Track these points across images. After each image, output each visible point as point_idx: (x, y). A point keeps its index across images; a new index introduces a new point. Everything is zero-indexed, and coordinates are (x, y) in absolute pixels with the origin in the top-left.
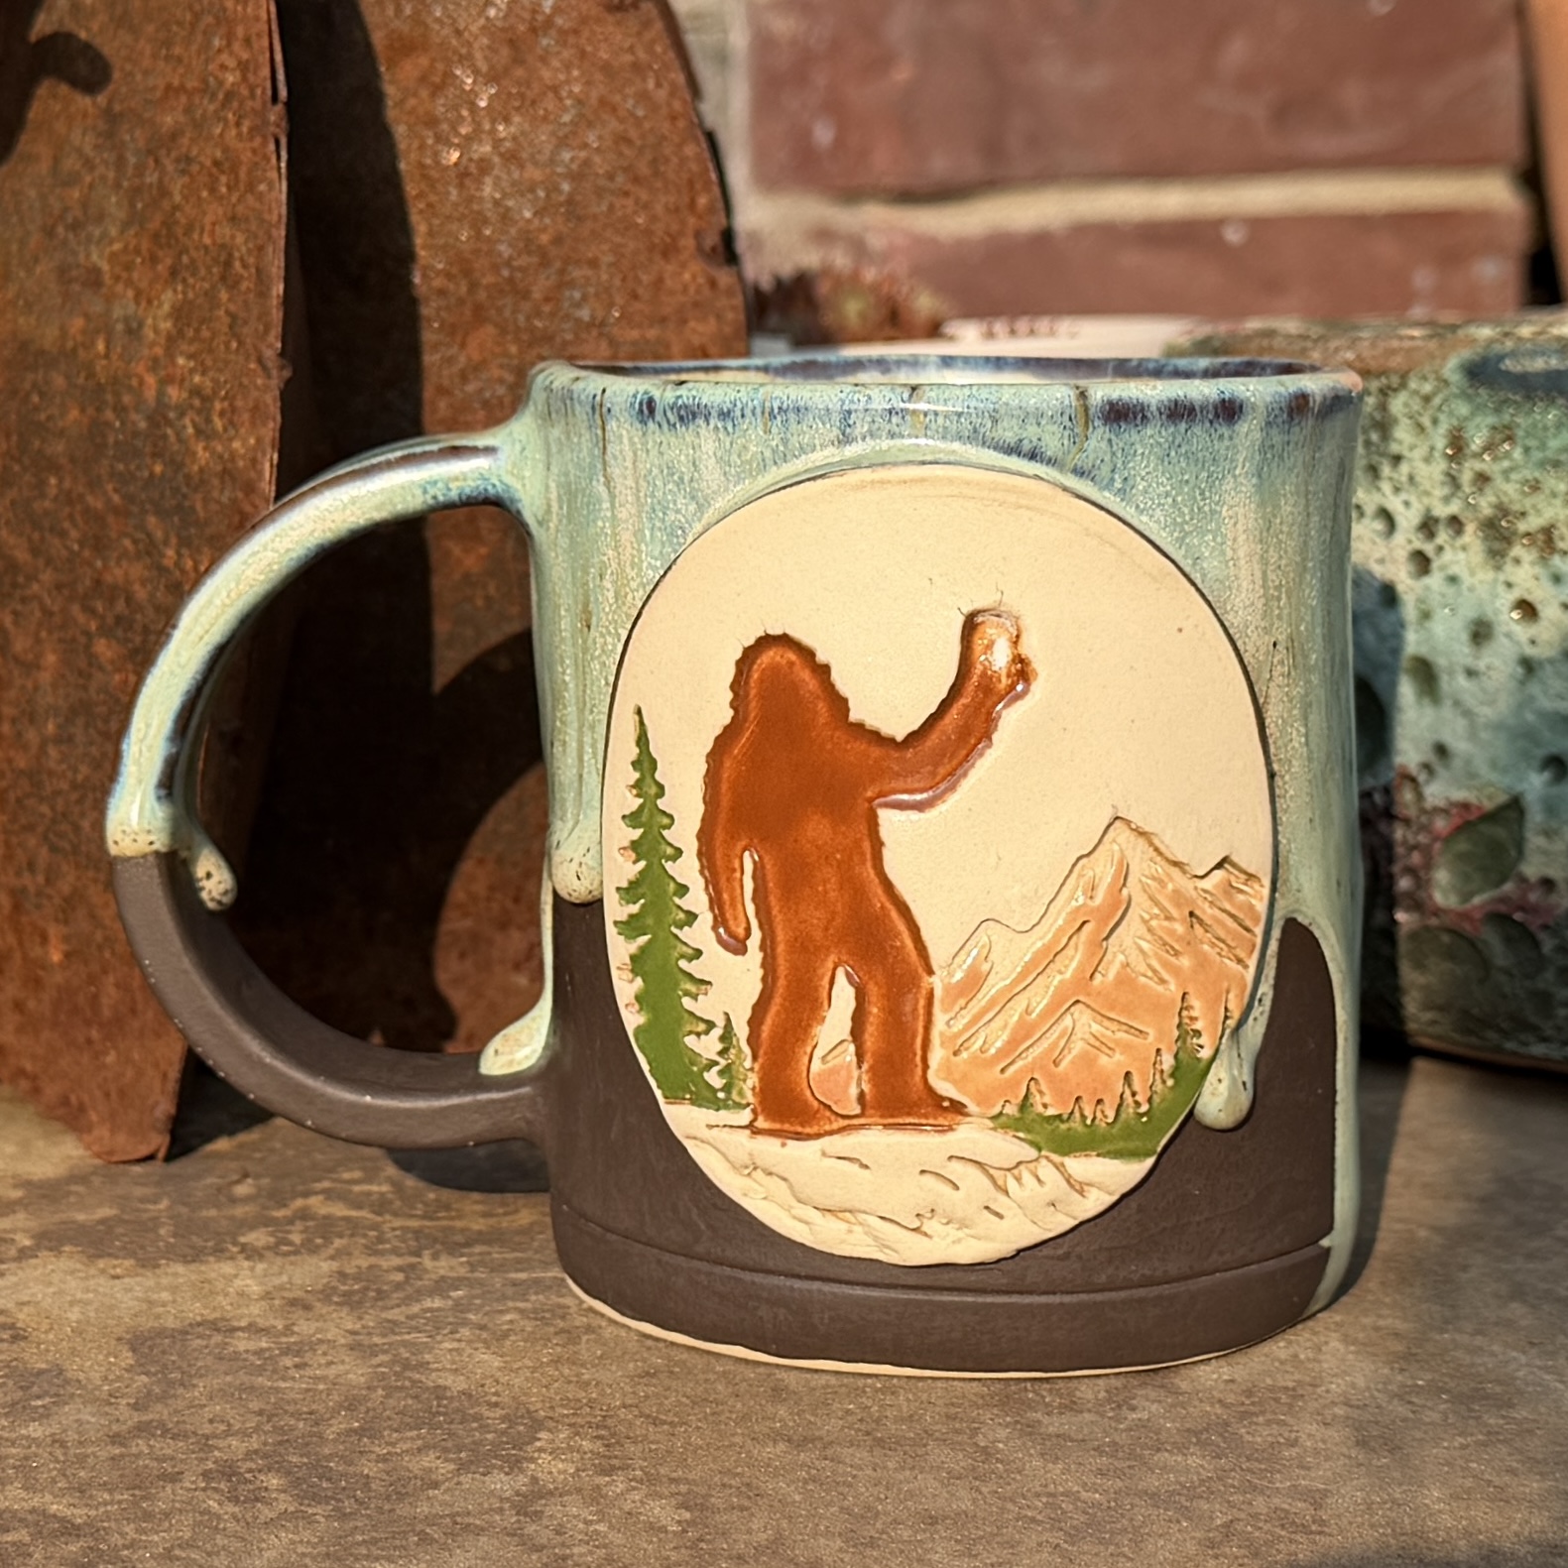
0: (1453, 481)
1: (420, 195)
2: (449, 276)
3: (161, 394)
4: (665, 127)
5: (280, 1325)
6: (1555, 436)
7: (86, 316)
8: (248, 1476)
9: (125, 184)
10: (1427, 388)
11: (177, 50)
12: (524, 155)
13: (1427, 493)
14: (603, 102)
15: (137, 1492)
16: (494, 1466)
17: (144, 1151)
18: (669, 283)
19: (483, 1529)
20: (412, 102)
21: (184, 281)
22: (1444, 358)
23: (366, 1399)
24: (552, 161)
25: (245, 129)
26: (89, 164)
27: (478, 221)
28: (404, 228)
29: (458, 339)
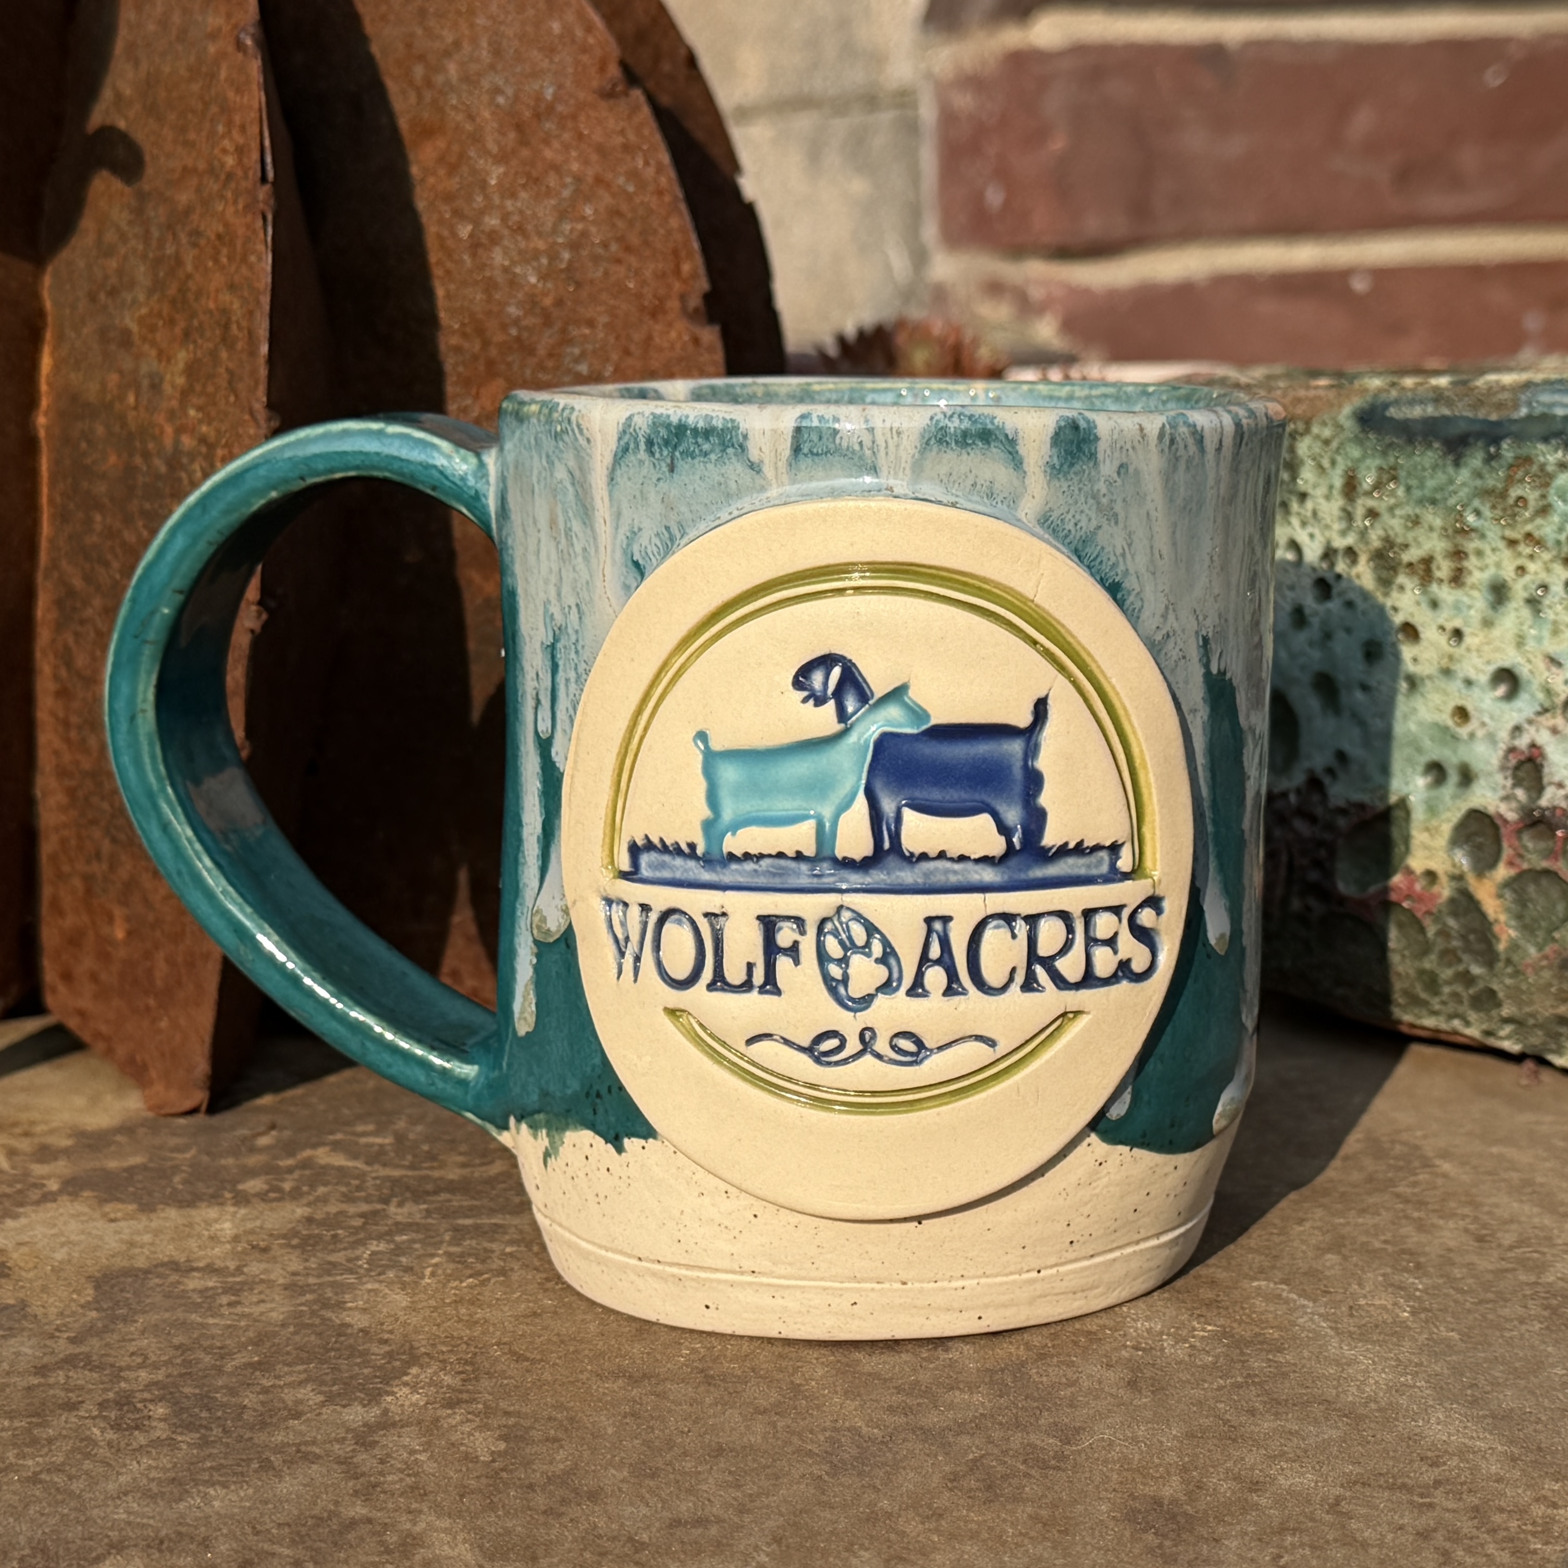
0: (1348, 516)
1: (439, 263)
2: (464, 335)
3: (177, 442)
4: (654, 202)
5: (232, 1265)
6: (1432, 477)
7: (121, 372)
8: (139, 1405)
9: (151, 255)
10: (1327, 433)
11: (192, 136)
12: (530, 227)
13: (1327, 527)
14: (599, 180)
15: (34, 1420)
16: (356, 1399)
17: (188, 1105)
18: (657, 340)
19: (318, 1457)
20: (431, 180)
21: (195, 342)
22: (1340, 406)
23: (275, 1334)
24: (555, 231)
25: (240, 206)
26: (123, 237)
27: (490, 286)
28: (429, 294)
29: (474, 391)
